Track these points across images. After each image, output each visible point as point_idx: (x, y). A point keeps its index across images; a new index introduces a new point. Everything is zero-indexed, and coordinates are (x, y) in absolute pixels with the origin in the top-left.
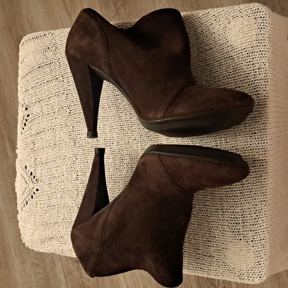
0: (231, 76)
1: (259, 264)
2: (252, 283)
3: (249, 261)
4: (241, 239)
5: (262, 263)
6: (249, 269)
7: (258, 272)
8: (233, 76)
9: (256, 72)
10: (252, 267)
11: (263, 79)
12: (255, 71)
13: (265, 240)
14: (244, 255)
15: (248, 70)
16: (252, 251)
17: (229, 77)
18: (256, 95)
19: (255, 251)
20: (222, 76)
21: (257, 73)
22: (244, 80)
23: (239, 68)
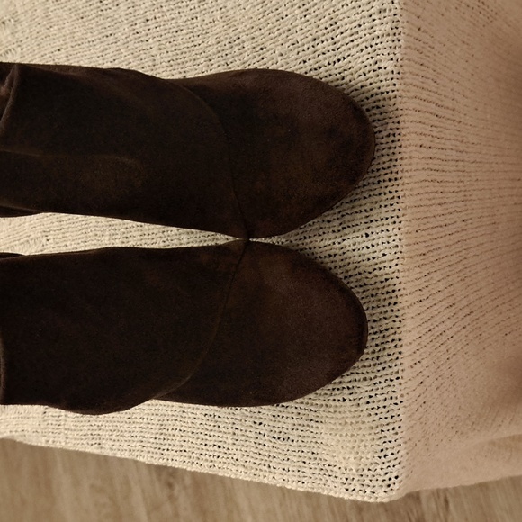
0: (328, 36)
1: (382, 454)
2: (372, 500)
3: (362, 448)
4: (344, 400)
5: (389, 452)
6: (362, 466)
7: (383, 472)
8: (331, 35)
9: (374, 20)
10: (368, 462)
11: (388, 35)
12: (373, 17)
13: (394, 401)
14: (352, 435)
15: (358, 17)
16: (367, 425)
17: (323, 38)
18: (374, 71)
19: (374, 425)
20: (310, 37)
21: (377, 21)
22: (352, 41)
23: (341, 17)
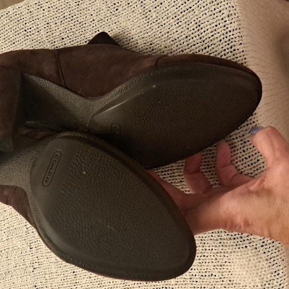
0: (196, 34)
3: (263, 273)
4: (246, 247)
5: (280, 272)
6: (264, 283)
7: (278, 284)
8: (198, 33)
9: (225, 21)
10: (268, 280)
11: (236, 29)
12: (225, 19)
14: (255, 266)
15: (215, 20)
16: (264, 259)
17: (193, 36)
18: (231, 52)
19: (268, 258)
20: (184, 36)
21: (228, 22)
22: (212, 36)
23: (202, 22)
